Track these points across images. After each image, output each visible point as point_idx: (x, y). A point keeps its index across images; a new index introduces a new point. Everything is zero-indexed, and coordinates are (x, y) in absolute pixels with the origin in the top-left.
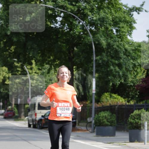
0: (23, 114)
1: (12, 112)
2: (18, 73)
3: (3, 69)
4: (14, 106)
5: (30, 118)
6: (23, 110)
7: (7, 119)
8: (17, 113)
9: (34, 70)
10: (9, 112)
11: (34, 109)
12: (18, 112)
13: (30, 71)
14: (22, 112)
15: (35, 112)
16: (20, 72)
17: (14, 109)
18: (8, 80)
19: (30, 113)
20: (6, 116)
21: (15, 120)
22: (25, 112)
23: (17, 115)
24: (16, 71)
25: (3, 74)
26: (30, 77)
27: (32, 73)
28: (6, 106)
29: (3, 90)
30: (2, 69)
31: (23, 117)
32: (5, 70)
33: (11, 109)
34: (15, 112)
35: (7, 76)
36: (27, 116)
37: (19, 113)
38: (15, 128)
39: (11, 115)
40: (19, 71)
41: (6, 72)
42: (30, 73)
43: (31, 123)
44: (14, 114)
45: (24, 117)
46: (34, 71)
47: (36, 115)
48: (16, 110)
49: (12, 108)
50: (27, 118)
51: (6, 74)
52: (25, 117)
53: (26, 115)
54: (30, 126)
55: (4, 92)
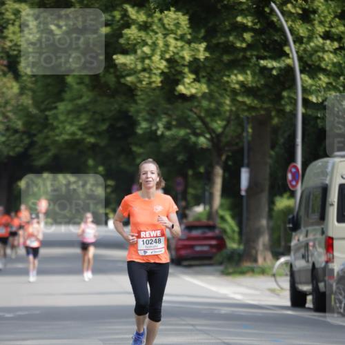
0: (264, 240)
1: (210, 234)
2: (244, 40)
3: (166, 21)
4: (221, 206)
5: (300, 264)
6: (264, 222)
7: (190, 266)
8: (236, 236)
9: (321, 23)
10: (195, 233)
11: (323, 217)
12: (240, 233)
13: (302, 31)
14: (258, 233)
15: (323, 233)
16: (248, 36)
17: (223, 218)
18: (189, 78)
19: (297, 239)
20: (183, 252)
21: (225, 273)
22: (272, 231)
23: (232, 245)
24: (228, 33)
25: (167, 45)
26: (300, 59)
27: (310, 38)
28: (183, 203)
29: (168, 127)
30: (160, 20)
31: (264, 258)
32: (178, 25)
33: (204, 220)
34: (224, 231)
35: (187, 55)
36: (287, 251)
37: (247, 237)
38: (224, 310)
39: (206, 248)
40: (245, 28)
41: (182, 38)
42: (299, 40)
43: (306, 288)
44: (221, 245)
45: (269, 255)
46: (320, 30)
47: (329, 245)
48: (230, 224)
49: (210, 215)
50: (283, 260)
51: (179, 44)
52: (277, 256)
53: (280, 248)
54: (298, 299)
55: (173, 138)
